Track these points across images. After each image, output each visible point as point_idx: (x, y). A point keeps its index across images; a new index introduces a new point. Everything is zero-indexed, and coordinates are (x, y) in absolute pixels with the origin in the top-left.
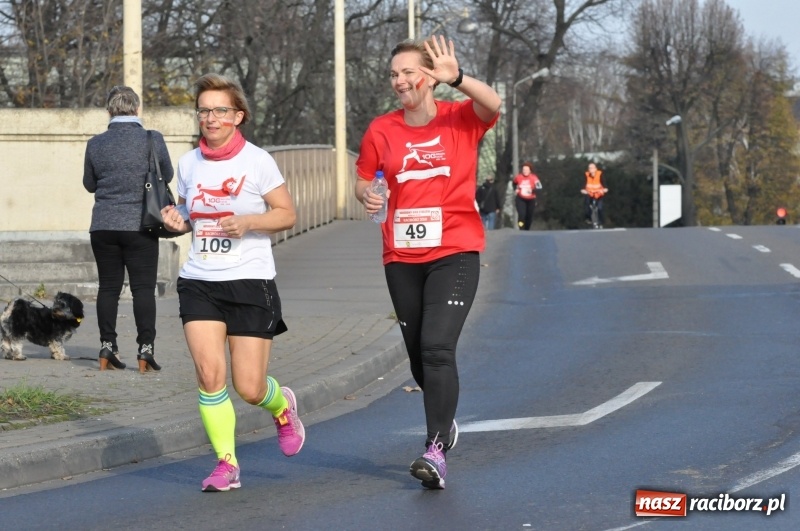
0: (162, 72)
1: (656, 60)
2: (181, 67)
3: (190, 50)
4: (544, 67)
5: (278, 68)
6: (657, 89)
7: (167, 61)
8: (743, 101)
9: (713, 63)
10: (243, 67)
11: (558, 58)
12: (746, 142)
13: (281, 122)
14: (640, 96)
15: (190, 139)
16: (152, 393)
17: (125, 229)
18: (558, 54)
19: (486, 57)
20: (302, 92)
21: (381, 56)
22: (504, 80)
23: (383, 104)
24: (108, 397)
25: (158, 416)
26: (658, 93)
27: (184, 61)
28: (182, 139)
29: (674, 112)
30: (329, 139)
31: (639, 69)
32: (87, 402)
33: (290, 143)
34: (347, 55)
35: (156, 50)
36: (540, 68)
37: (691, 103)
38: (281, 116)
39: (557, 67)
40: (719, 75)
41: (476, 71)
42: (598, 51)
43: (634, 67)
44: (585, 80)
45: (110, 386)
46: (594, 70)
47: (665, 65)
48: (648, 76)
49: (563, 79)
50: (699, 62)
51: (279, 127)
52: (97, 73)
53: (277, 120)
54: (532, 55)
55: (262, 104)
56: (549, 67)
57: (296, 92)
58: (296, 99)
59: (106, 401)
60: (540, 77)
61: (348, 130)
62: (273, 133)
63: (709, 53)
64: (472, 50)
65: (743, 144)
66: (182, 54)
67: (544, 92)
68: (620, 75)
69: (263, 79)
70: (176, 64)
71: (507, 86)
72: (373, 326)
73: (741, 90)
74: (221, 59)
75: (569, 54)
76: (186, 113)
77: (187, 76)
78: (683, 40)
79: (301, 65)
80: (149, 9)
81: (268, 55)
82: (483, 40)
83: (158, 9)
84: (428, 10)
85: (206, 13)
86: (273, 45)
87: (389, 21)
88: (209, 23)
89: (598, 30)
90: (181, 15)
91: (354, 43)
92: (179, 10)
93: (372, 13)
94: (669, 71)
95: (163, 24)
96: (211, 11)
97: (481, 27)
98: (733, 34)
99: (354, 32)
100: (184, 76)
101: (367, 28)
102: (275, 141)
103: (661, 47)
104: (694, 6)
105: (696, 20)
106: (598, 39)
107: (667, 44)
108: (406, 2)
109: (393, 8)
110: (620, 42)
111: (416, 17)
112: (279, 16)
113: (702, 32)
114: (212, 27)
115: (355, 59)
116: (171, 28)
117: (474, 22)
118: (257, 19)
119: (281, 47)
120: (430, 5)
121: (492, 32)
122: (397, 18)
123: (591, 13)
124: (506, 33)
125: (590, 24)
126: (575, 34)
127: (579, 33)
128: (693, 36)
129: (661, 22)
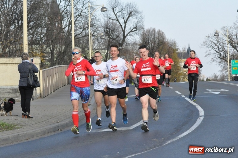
0: (32, 49)
1: (146, 44)
2: (37, 47)
3: (39, 43)
4: (120, 46)
5: (59, 47)
7: (33, 46)
9: (159, 45)
10: (51, 47)
15: (39, 64)
16: (31, 123)
17: (24, 86)
18: (124, 43)
19: (107, 44)
20: (64, 53)
24: (20, 124)
25: (33, 128)
27: (37, 46)
28: (37, 64)
32: (16, 126)
33: (62, 65)
34: (75, 44)
35: (31, 43)
39: (124, 46)
40: (161, 47)
42: (133, 42)
44: (130, 49)
45: (21, 122)
46: (132, 47)
49: (125, 49)
50: (156, 45)
52: (17, 49)
53: (59, 59)
54: (118, 44)
55: (55, 56)
56: (122, 46)
57: (63, 53)
59: (20, 125)
63: (158, 43)
69: (56, 50)
73: (166, 51)
74: (46, 45)
75: (126, 43)
76: (38, 58)
78: (152, 40)
79: (64, 46)
80: (29, 34)
81: (57, 44)
82: (106, 40)
83: (31, 34)
84: (93, 33)
85: (42, 35)
86: (58, 42)
87: (85, 36)
88: (43, 37)
89: (133, 38)
90: (37, 35)
91: (76, 41)
92: (36, 34)
93: (81, 34)
94: (149, 47)
95: (32, 37)
96: (43, 34)
97: (106, 37)
98: (164, 38)
99: (77, 39)
100: (37, 49)
101: (80, 38)
102: (59, 64)
103: (147, 42)
104: (155, 32)
105: (155, 35)
106: (133, 40)
107: (149, 41)
108: (88, 32)
109: (85, 33)
110: (138, 40)
111: (91, 35)
112: (59, 35)
113: (157, 38)
114: (44, 38)
115: (77, 45)
116: (34, 38)
117: (104, 36)
118: (54, 36)
119: (60, 42)
120: (94, 32)
121: (108, 38)
122: (87, 35)
123: (131, 34)
124: (112, 39)
125: (131, 36)
126: (127, 39)
127: (129, 39)
128: (155, 39)
129: (147, 36)
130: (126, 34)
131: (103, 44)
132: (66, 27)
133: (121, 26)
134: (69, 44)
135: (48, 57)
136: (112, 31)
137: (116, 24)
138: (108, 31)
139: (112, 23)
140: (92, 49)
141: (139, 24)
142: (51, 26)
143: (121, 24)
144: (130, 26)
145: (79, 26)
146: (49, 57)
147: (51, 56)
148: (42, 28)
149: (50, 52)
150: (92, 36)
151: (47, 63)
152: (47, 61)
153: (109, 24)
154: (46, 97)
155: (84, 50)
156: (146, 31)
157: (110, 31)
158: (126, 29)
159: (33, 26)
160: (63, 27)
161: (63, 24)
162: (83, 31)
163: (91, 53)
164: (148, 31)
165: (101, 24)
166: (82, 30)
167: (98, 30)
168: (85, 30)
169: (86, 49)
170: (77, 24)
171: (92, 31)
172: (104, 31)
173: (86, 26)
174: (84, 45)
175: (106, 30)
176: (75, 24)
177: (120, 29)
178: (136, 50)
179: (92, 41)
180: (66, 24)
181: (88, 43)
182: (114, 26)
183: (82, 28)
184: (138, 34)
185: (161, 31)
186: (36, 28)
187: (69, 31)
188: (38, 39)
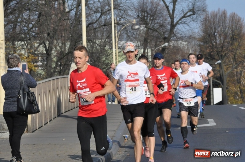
0: (14, 47)
1: (211, 39)
2: (22, 45)
3: (25, 38)
4: (166, 42)
5: (60, 45)
6: (211, 50)
7: (16, 43)
9: (233, 40)
10: (47, 45)
11: (172, 38)
13: (62, 66)
14: (205, 53)
18: (172, 37)
19: (143, 38)
20: (70, 54)
21: (101, 39)
22: (151, 48)
26: (212, 52)
27: (23, 43)
29: (219, 59)
31: (204, 43)
34: (87, 39)
35: (12, 38)
36: (164, 43)
37: (225, 55)
38: (62, 63)
39: (172, 42)
40: (236, 44)
41: (139, 44)
42: (188, 35)
43: (202, 42)
44: (183, 47)
46: (187, 43)
47: (215, 41)
48: (208, 45)
49: (174, 47)
50: (228, 39)
51: (62, 68)
53: (61, 65)
54: (162, 38)
55: (55, 59)
56: (168, 43)
57: (68, 54)
58: (68, 57)
60: (165, 46)
62: (59, 70)
64: (137, 36)
66: (22, 40)
67: (166, 52)
68: (197, 45)
69: (55, 49)
70: (20, 44)
71: (152, 50)
75: (176, 37)
77: (24, 49)
78: (221, 31)
79: (69, 43)
81: (56, 40)
82: (142, 32)
83: (12, 22)
84: (119, 21)
85: (31, 24)
86: (58, 36)
87: (104, 25)
88: (32, 28)
89: (187, 27)
90: (21, 24)
91: (90, 34)
92: (21, 22)
93: (97, 22)
94: (216, 43)
95: (14, 28)
96: (33, 23)
97: (140, 27)
98: (241, 27)
99: (91, 30)
100: (23, 48)
101: (95, 29)
102: (60, 73)
103: (213, 34)
104: (225, 17)
105: (226, 22)
106: (188, 30)
107: (215, 32)
108: (111, 18)
109: (106, 20)
110: (196, 32)
111: (115, 23)
112: (60, 24)
113: (229, 28)
114: (34, 29)
115: (91, 41)
116: (18, 30)
117: (138, 25)
118: (52, 25)
119: (62, 36)
120: (120, 19)
121: (145, 29)
122: (108, 24)
123: (185, 21)
124: (151, 29)
125: (184, 25)
126: (178, 29)
127: (180, 29)
128: (225, 29)
129: (212, 23)
130: (175, 20)
131: (135, 38)
132: (71, 10)
133: (167, 7)
134: (77, 40)
135: (41, 61)
136: (151, 16)
137: (158, 5)
138: (144, 16)
139: (152, 3)
140: (117, 48)
141: (198, 4)
142: (46, 9)
144: (182, 6)
145: (94, 9)
146: (44, 60)
147: (47, 60)
148: (31, 11)
149: (45, 52)
151: (40, 71)
152: (40, 68)
153: (146, 3)
154: (37, 131)
155: (104, 49)
156: (210, 16)
157: (147, 16)
159: (15, 8)
160: (67, 10)
161: (67, 5)
162: (101, 16)
163: (116, 54)
164: (215, 15)
165: (133, 4)
166: (99, 15)
167: (127, 15)
168: (104, 15)
169: (107, 47)
170: (91, 4)
171: (117, 16)
172: (138, 16)
173: (107, 7)
174: (103, 41)
175: (142, 15)
177: (165, 13)
178: (193, 49)
179: (118, 33)
180: (72, 5)
181: (109, 37)
182: (155, 8)
183: (100, 11)
184: (196, 20)
185: (237, 15)
186: (21, 12)
187: (78, 17)
188: (24, 30)
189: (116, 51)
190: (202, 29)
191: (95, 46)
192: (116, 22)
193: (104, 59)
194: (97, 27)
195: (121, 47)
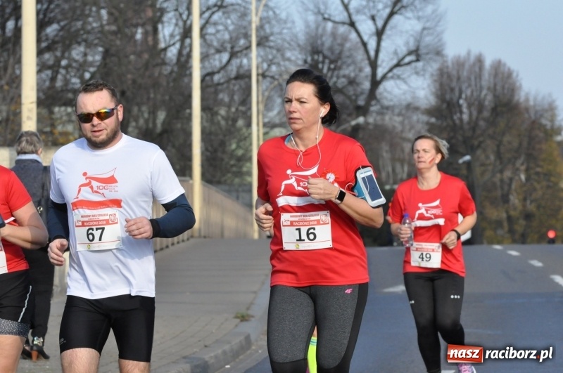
0: (52, 119)
1: (450, 111)
2: (69, 114)
4: (361, 116)
5: (146, 115)
6: (452, 134)
7: (56, 109)
8: (520, 144)
9: (497, 114)
11: (372, 108)
12: (523, 177)
18: (372, 106)
20: (165, 136)
21: (229, 107)
23: (230, 145)
27: (70, 109)
29: (465, 152)
30: (187, 172)
31: (437, 118)
35: (48, 100)
36: (358, 116)
37: (479, 146)
39: (371, 116)
40: (502, 123)
42: (404, 103)
43: (434, 116)
44: (394, 127)
46: (401, 118)
47: (458, 115)
48: (445, 124)
49: (376, 126)
50: (485, 113)
54: (351, 107)
56: (364, 116)
57: (160, 134)
60: (358, 124)
61: (203, 166)
63: (493, 105)
65: (520, 179)
66: (68, 104)
67: (361, 136)
68: (423, 123)
69: (134, 124)
70: (63, 112)
72: (222, 324)
73: (519, 135)
75: (381, 106)
78: (472, 95)
79: (165, 113)
80: (42, 67)
83: (50, 68)
84: (267, 69)
85: (88, 71)
86: (142, 97)
87: (236, 78)
88: (91, 79)
89: (404, 87)
90: (68, 72)
91: (207, 95)
92: (66, 68)
93: (222, 72)
94: (461, 120)
95: (53, 79)
96: (92, 69)
98: (513, 90)
99: (208, 86)
100: (72, 122)
101: (219, 84)
103: (455, 101)
104: (481, 67)
105: (483, 78)
106: (404, 94)
107: (460, 97)
108: (250, 65)
109: (240, 67)
111: (258, 75)
112: (147, 73)
113: (489, 89)
116: (59, 83)
118: (129, 76)
119: (148, 99)
120: (269, 66)
122: (244, 76)
123: (399, 73)
125: (398, 82)
126: (385, 90)
127: (389, 89)
128: (481, 92)
129: (455, 80)
130: (380, 72)
132: (169, 46)
133: (365, 44)
134: (180, 106)
136: (331, 62)
137: (345, 39)
138: (317, 62)
139: (334, 35)
140: (261, 124)
141: (428, 39)
142: (118, 42)
143: (365, 38)
144: (395, 44)
145: (215, 44)
148: (89, 45)
150: (260, 78)
153: (322, 36)
155: (234, 127)
156: (450, 64)
157: (323, 62)
158: (382, 56)
159: (57, 39)
160: (162, 45)
161: (161, 36)
162: (230, 60)
163: (258, 136)
164: (459, 64)
165: (296, 36)
166: (225, 57)
167: (283, 55)
168: (237, 57)
169: (240, 123)
170: (211, 34)
171: (263, 61)
172: (305, 61)
173: (242, 42)
174: (233, 110)
175: (313, 59)
176: (202, 36)
177: (360, 55)
179: (263, 95)
180: (172, 36)
181: (246, 101)
182: (339, 45)
183: (229, 49)
184: (422, 73)
185: (505, 65)
186: (67, 48)
187: (183, 59)
188: (74, 84)
189: (258, 130)
190: (434, 90)
191: (216, 121)
192: (260, 71)
193: (234, 146)
194: (222, 81)
195: (269, 122)
